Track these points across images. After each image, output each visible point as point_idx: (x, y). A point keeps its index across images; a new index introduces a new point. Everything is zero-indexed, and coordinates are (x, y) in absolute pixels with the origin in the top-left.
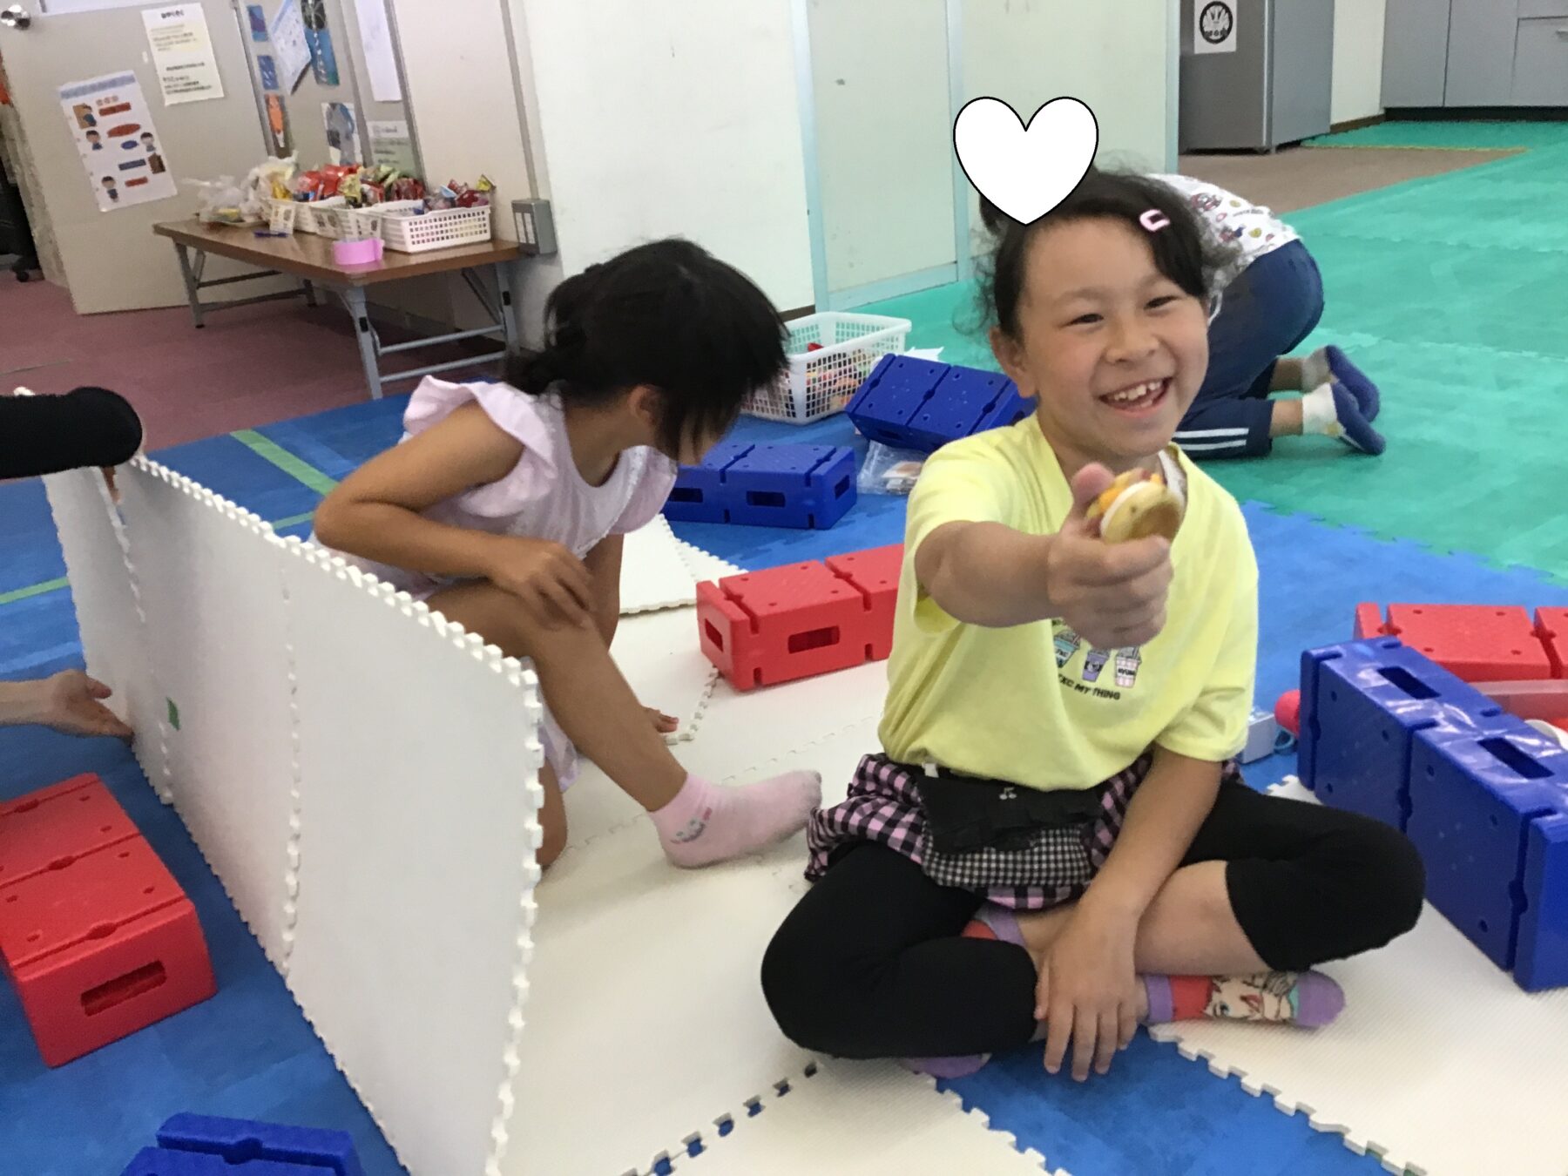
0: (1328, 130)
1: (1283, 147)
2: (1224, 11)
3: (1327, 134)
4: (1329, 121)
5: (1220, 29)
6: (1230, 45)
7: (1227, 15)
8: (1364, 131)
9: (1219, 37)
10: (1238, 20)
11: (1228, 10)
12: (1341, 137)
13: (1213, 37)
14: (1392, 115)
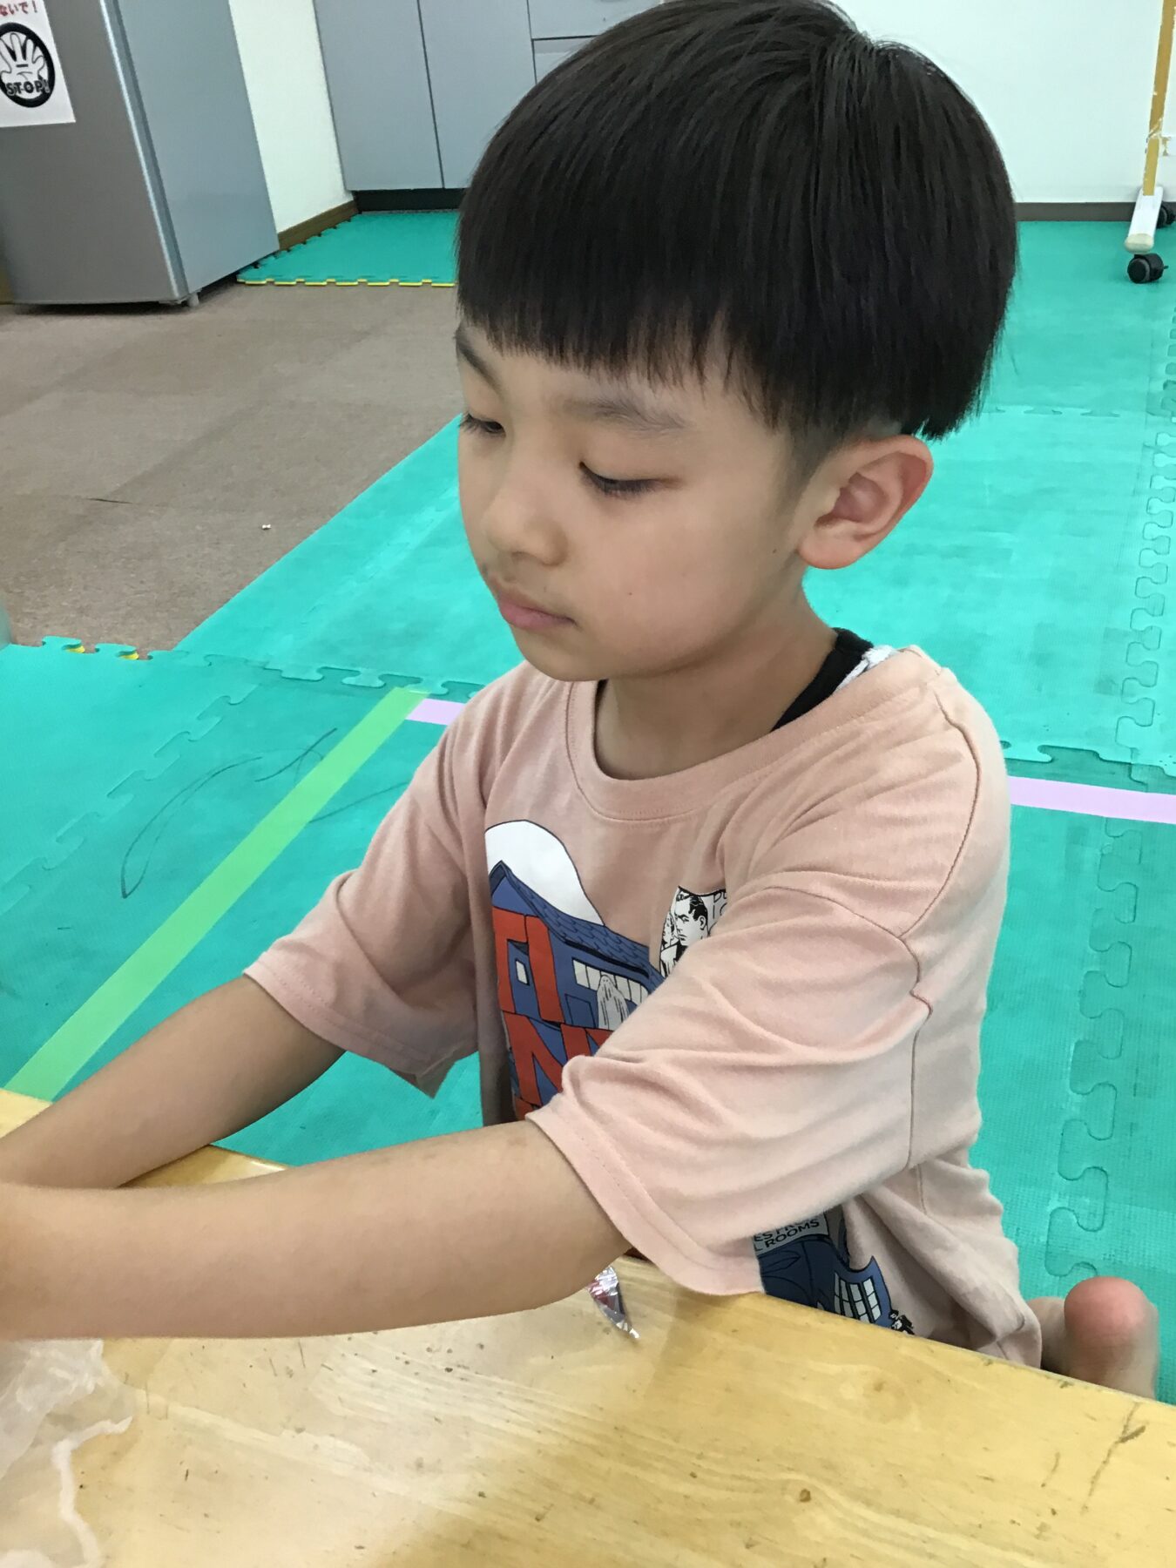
0: (276, 247)
1: (208, 292)
2: (30, 44)
3: (274, 254)
4: (275, 230)
5: (33, 79)
6: (59, 110)
7: (39, 52)
8: (331, 238)
9: (35, 94)
10: (61, 57)
11: (38, 43)
12: (300, 254)
13: (25, 95)
14: (366, 203)
